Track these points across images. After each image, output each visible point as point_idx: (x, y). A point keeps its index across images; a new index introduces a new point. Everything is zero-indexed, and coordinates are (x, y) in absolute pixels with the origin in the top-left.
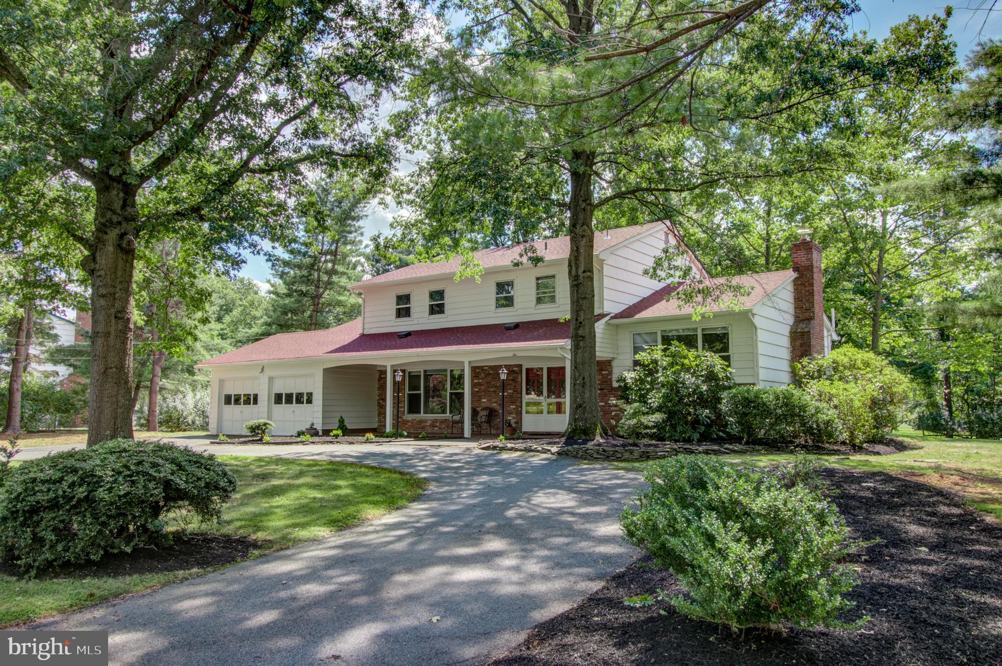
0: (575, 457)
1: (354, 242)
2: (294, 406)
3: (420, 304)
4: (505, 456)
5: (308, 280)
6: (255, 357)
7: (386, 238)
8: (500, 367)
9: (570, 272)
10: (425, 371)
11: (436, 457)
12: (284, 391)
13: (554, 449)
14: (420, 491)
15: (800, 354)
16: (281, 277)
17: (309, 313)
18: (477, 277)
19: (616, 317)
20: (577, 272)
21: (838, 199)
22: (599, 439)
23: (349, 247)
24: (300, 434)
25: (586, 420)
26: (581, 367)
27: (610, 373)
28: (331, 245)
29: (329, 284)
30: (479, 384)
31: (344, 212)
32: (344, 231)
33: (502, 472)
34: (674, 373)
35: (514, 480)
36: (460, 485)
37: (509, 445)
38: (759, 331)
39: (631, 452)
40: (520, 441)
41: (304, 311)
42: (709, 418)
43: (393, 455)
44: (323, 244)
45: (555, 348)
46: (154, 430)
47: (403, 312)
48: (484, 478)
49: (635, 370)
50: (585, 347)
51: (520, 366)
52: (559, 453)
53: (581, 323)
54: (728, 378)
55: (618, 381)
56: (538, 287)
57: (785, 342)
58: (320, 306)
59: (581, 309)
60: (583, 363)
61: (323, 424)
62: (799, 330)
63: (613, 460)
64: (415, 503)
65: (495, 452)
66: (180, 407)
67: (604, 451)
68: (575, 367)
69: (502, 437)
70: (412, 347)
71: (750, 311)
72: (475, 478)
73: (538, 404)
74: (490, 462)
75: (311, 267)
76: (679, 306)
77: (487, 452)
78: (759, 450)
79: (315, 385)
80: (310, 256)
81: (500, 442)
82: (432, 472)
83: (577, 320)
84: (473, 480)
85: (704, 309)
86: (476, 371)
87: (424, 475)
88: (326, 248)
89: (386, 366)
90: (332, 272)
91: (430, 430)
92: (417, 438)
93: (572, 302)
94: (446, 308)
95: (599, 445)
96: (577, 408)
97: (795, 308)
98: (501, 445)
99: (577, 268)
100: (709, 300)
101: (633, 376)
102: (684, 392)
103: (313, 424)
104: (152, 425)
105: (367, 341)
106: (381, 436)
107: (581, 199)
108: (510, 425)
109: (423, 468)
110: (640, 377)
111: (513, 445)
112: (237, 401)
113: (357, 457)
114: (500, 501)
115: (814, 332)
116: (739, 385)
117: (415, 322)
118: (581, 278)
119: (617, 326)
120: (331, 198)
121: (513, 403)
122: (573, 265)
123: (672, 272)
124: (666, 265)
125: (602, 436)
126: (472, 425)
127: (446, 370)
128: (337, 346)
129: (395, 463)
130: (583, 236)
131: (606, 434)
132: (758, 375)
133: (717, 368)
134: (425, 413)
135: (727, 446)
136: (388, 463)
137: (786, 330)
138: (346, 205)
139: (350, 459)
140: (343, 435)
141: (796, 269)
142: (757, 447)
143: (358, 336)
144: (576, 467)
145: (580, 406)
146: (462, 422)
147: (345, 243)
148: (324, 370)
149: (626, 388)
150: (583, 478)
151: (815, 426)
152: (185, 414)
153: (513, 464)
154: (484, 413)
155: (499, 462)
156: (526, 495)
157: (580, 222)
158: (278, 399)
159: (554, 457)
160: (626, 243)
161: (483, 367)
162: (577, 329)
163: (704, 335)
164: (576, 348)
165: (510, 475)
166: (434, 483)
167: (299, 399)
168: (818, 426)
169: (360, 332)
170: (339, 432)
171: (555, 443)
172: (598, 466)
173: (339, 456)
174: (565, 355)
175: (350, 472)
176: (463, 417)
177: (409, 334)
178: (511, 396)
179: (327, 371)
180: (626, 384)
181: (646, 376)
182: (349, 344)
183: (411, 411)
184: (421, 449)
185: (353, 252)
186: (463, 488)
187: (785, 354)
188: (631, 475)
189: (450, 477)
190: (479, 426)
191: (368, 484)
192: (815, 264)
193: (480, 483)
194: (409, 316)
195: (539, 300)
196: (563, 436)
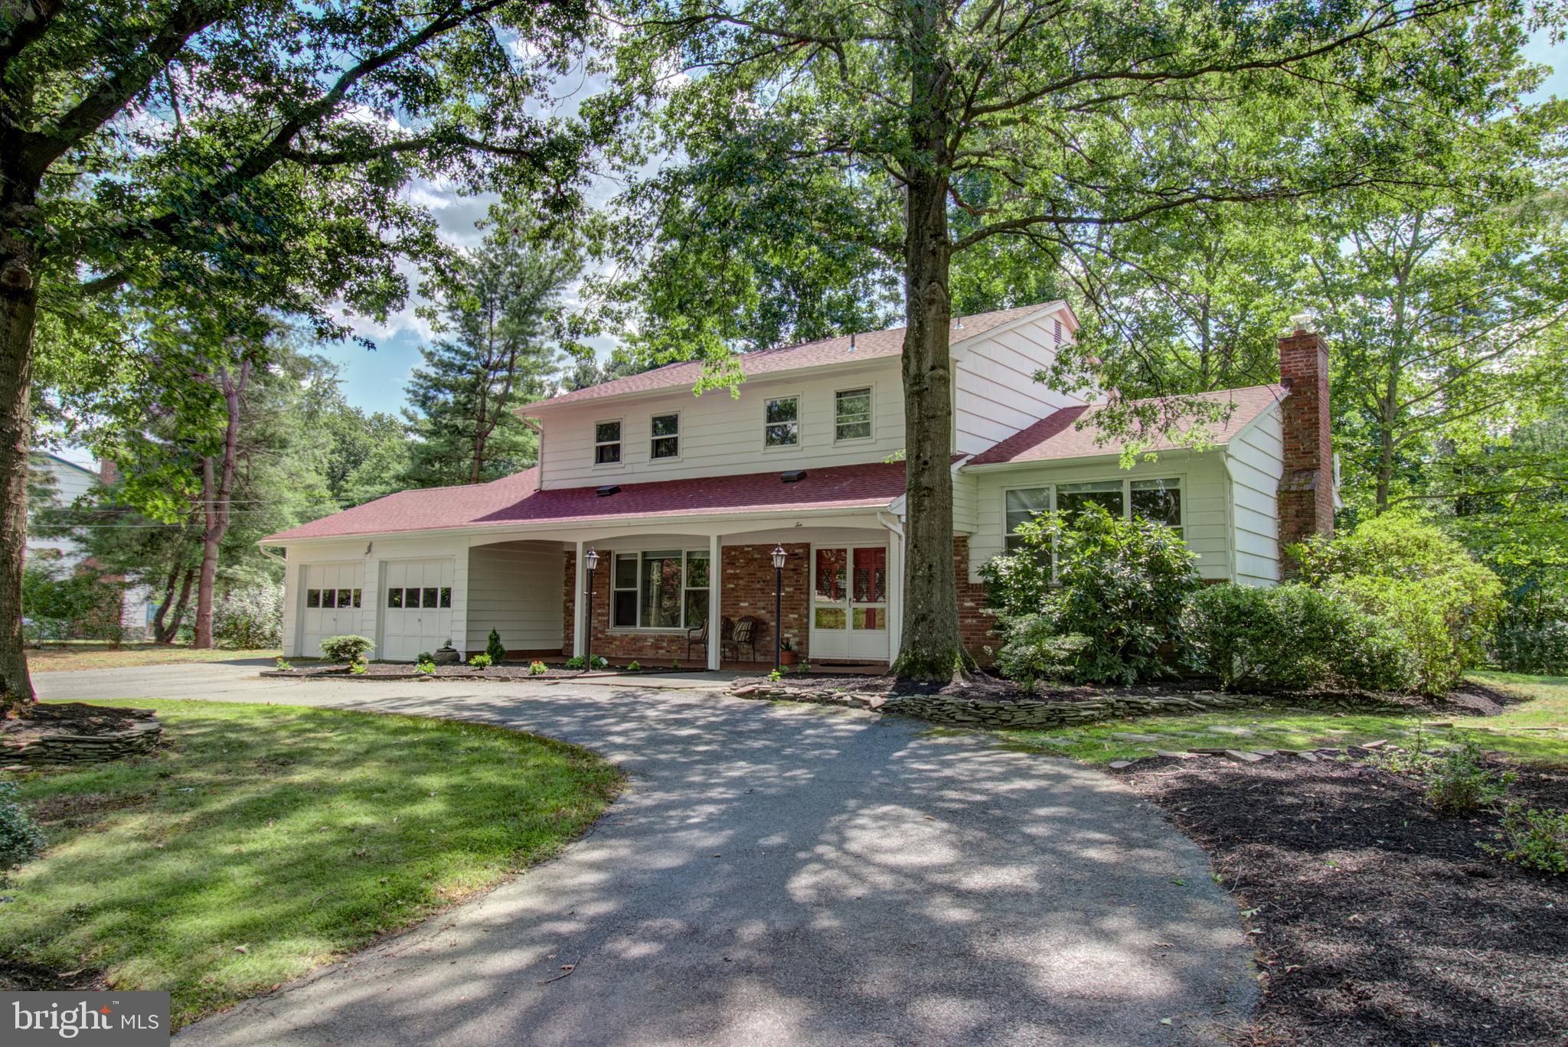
0: (918, 717)
1: (539, 351)
2: (421, 611)
3: (636, 440)
4: (781, 711)
5: (467, 410)
6: (357, 527)
7: (574, 316)
8: (773, 547)
9: (906, 369)
10: (644, 554)
11: (651, 713)
12: (405, 585)
13: (877, 700)
14: (600, 806)
15: (1294, 529)
16: (423, 404)
17: (468, 462)
18: (733, 388)
19: (976, 461)
20: (919, 368)
21: (1325, 281)
22: (959, 682)
23: (532, 359)
24: (423, 659)
25: (935, 644)
26: (926, 545)
27: (965, 559)
28: (504, 353)
29: (499, 418)
30: (735, 577)
31: (523, 301)
32: (522, 332)
33: (777, 751)
34: (1091, 559)
35: (802, 774)
36: (691, 785)
37: (789, 690)
38: (1235, 486)
39: (1030, 711)
40: (809, 681)
41: (460, 459)
42: (1154, 641)
43: (571, 708)
44: (490, 352)
45: (871, 513)
46: (206, 646)
47: (608, 454)
48: (740, 769)
49: (1013, 554)
50: (933, 509)
51: (807, 546)
52: (886, 709)
53: (926, 463)
54: (1187, 568)
55: (982, 573)
56: (840, 409)
57: (1270, 507)
58: (486, 451)
59: (926, 438)
60: (930, 538)
61: (468, 641)
62: (1293, 488)
63: (995, 727)
64: (582, 844)
65: (763, 702)
66: (252, 609)
67: (977, 707)
68: (915, 545)
69: (775, 673)
70: (619, 511)
71: (1224, 449)
72: (722, 767)
73: (836, 612)
74: (754, 726)
75: (471, 388)
76: (1099, 440)
77: (748, 703)
78: (1257, 704)
79: (456, 577)
80: (470, 372)
81: (771, 682)
82: (636, 749)
83: (918, 457)
84: (718, 774)
85: (1142, 446)
86: (731, 554)
87: (617, 758)
88: (495, 359)
89: (574, 544)
90: (504, 398)
91: (650, 654)
92: (624, 671)
93: (910, 425)
94: (681, 445)
95: (963, 694)
96: (917, 622)
97: (1285, 450)
98: (775, 690)
99: (919, 361)
100: (1153, 428)
101: (1011, 564)
102: (1110, 594)
103: (449, 643)
104: (202, 639)
105: (547, 502)
106: (563, 666)
107: (928, 233)
108: (788, 648)
109: (619, 740)
110: (1026, 566)
111: (796, 691)
112: (329, 602)
113: (502, 710)
114: (776, 840)
115: (1320, 490)
116: (1209, 582)
117: (628, 469)
118: (928, 381)
119: (978, 477)
120: (504, 280)
121: (793, 609)
122: (912, 355)
123: (1087, 376)
124: (1076, 360)
125: (964, 676)
126: (723, 646)
127: (680, 553)
128: (496, 509)
129: (567, 724)
130: (931, 302)
131: (971, 670)
132: (1233, 566)
133: (1168, 552)
134: (643, 625)
135: (1197, 695)
136: (555, 724)
137: (1271, 488)
138: (527, 291)
139: (487, 715)
140: (495, 664)
141: (1287, 382)
142: (1253, 699)
143: (531, 493)
144: (924, 742)
145: (924, 618)
146: (704, 640)
147: (525, 352)
148: (472, 549)
149: (998, 585)
150: (948, 772)
151: (1365, 660)
152: (259, 620)
153: (798, 730)
154: (745, 626)
155: (771, 726)
156: (836, 820)
157: (926, 275)
158: (395, 598)
159: (877, 717)
160: (994, 333)
161: (742, 547)
162: (918, 474)
163: (1133, 493)
164: (916, 509)
165: (795, 761)
166: (636, 782)
167: (431, 599)
168: (1371, 659)
169: (536, 486)
170: (486, 658)
171: (876, 688)
172: (967, 740)
173: (469, 708)
174: (890, 525)
175: (472, 750)
176: (706, 633)
177: (615, 490)
178: (790, 597)
179: (475, 552)
180: (997, 578)
181: (1037, 563)
182: (514, 507)
183: (619, 622)
184: (626, 695)
185: (538, 367)
186: (694, 795)
187: (1269, 527)
188: (1045, 766)
189: (671, 765)
190: (735, 648)
191: (490, 786)
192: (1320, 375)
193: (732, 783)
194: (617, 459)
195: (841, 433)
196: (890, 674)
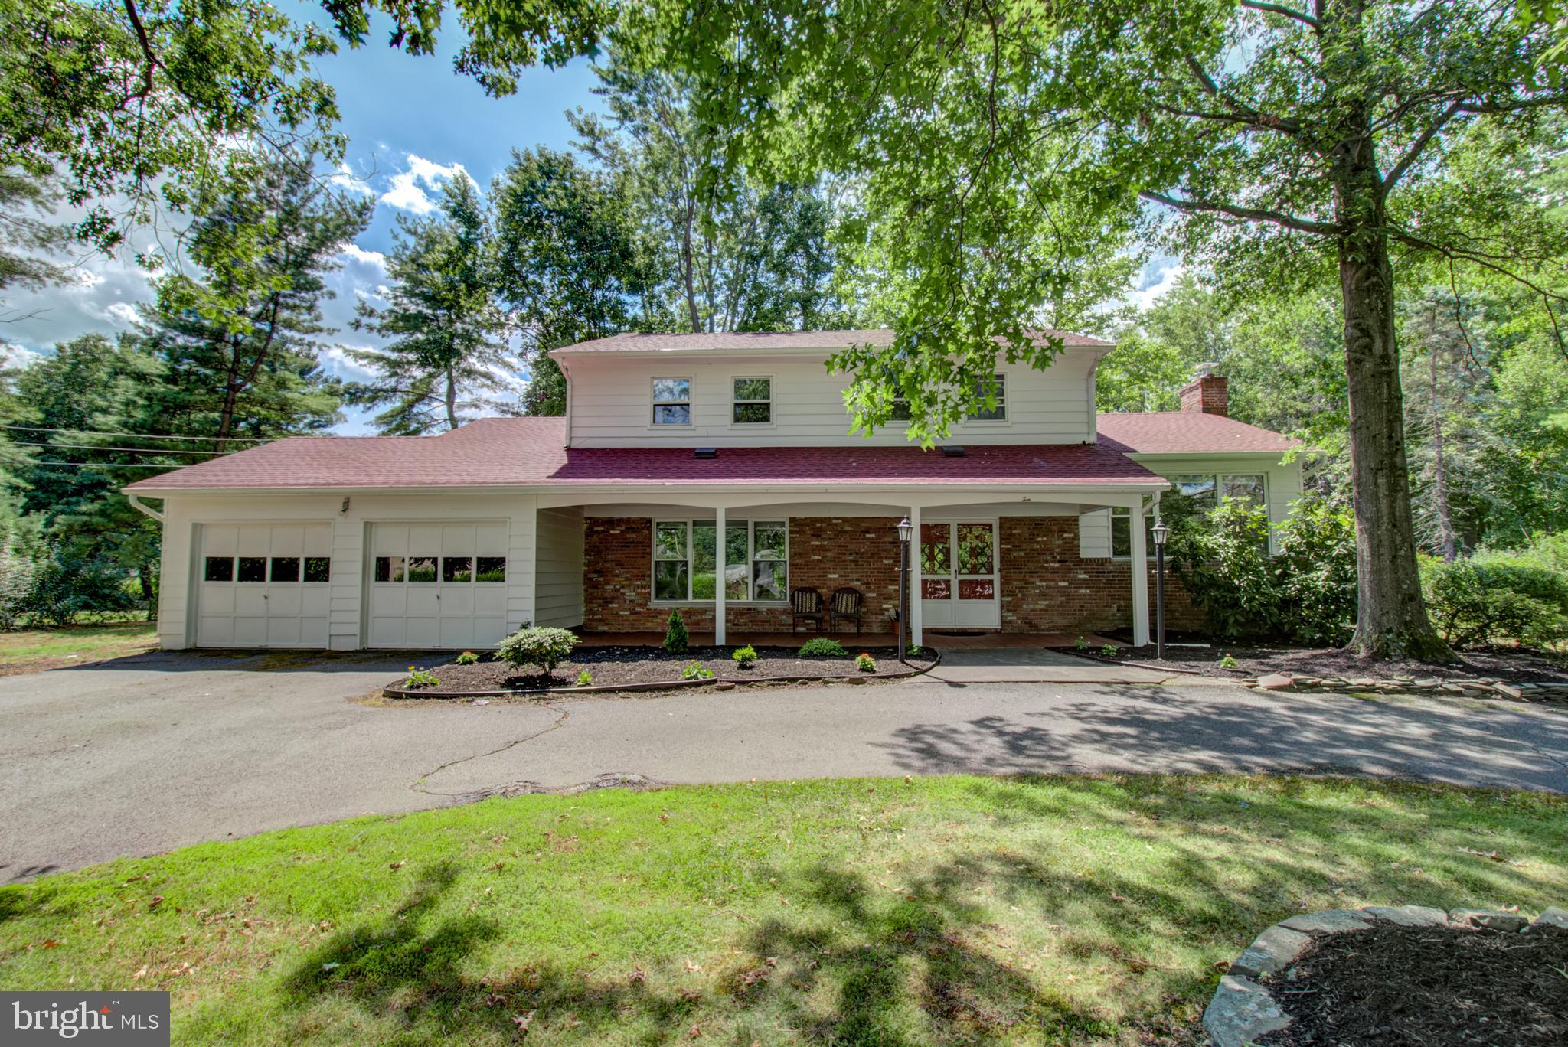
2: (440, 586)
3: (712, 401)
12: (408, 553)
79: (513, 544)
89: (714, 511)
94: (772, 411)
112: (252, 573)
117: (701, 432)
134: (694, 597)
143: (561, 450)
148: (540, 512)
161: (830, 519)
169: (563, 443)
177: (716, 453)
179: (545, 515)
